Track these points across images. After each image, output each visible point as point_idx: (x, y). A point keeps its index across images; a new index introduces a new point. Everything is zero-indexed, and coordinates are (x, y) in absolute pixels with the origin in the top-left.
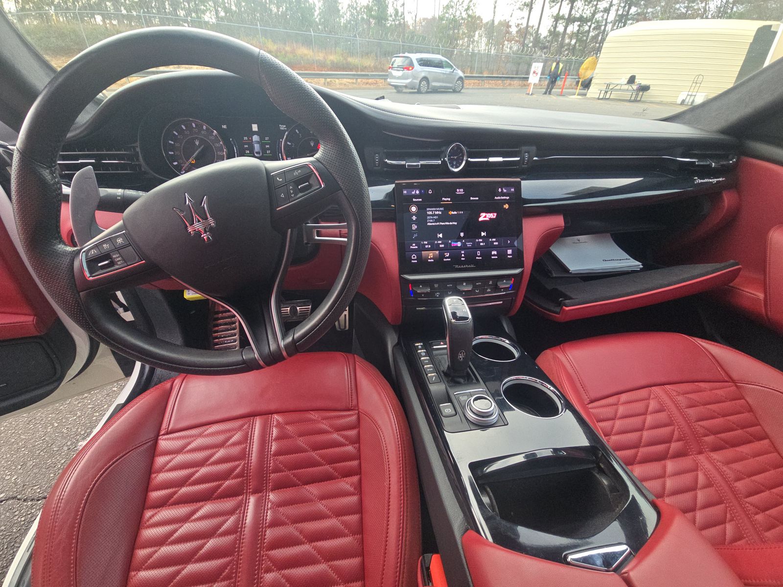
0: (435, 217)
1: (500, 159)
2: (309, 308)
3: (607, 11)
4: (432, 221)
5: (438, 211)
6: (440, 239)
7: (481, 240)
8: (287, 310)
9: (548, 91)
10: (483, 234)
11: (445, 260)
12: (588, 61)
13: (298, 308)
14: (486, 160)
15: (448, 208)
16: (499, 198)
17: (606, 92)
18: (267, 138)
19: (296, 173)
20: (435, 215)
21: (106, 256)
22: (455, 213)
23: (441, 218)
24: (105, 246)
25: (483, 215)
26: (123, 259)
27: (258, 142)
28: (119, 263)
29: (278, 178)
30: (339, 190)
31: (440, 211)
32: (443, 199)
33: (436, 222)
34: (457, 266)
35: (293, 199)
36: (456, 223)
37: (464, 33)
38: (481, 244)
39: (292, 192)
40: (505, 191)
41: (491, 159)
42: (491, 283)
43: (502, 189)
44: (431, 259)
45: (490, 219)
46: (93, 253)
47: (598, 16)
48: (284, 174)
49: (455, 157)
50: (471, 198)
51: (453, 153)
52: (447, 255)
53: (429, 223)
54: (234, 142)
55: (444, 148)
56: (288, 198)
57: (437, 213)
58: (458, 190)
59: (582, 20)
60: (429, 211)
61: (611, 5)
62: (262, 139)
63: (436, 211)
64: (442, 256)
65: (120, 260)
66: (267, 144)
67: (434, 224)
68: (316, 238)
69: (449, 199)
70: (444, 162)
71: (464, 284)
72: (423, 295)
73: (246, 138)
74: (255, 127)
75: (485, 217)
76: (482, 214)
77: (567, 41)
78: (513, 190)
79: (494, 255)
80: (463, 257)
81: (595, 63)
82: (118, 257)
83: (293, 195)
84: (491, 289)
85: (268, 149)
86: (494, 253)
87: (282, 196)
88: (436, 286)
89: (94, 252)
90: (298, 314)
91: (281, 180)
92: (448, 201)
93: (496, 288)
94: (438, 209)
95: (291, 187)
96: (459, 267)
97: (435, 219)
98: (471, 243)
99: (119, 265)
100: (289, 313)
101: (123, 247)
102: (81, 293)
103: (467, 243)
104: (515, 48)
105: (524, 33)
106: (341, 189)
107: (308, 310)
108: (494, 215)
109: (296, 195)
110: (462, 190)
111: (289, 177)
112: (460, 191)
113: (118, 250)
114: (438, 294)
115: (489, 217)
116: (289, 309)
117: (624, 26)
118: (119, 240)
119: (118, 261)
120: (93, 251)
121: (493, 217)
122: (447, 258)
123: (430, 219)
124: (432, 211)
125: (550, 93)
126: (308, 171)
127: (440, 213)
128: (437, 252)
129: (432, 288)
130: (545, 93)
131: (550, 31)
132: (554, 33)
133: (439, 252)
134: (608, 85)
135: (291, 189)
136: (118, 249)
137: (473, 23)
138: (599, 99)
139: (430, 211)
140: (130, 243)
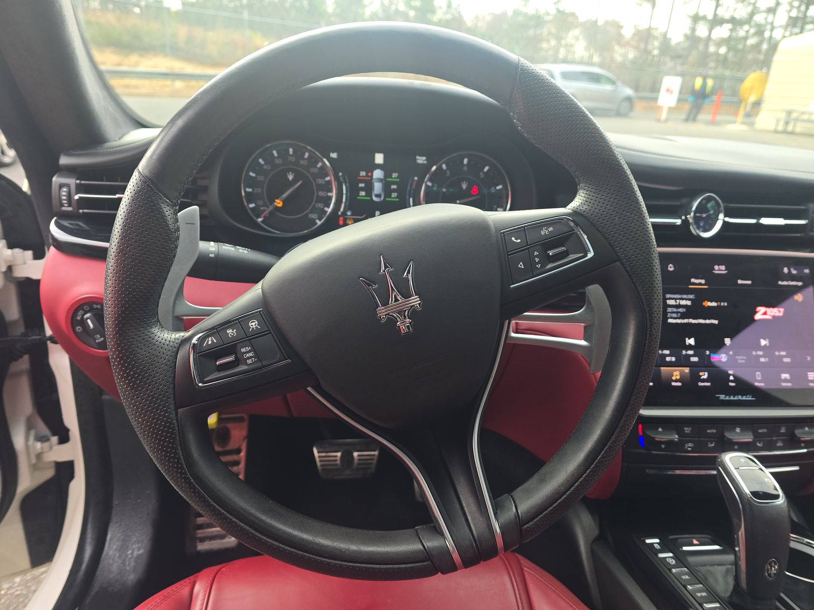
0: (681, 310)
1: (780, 221)
2: (374, 455)
3: (772, 11)
4: (675, 315)
5: (686, 299)
6: (690, 347)
7: (761, 353)
8: (336, 456)
9: (691, 117)
10: (763, 342)
11: (700, 384)
12: (752, 78)
13: (356, 454)
14: (753, 221)
15: (701, 295)
16: (785, 283)
17: (787, 123)
18: (395, 175)
19: (544, 232)
20: (679, 306)
21: (230, 348)
22: (714, 304)
23: (689, 312)
24: (229, 331)
25: (761, 310)
26: (257, 355)
27: (380, 180)
28: (249, 361)
29: (513, 239)
30: (617, 261)
31: (689, 300)
32: (693, 280)
33: (682, 317)
34: (722, 397)
35: (538, 271)
36: (716, 322)
37: (550, 33)
38: (762, 360)
39: (537, 260)
40: (794, 272)
41: (765, 221)
42: (783, 430)
43: (789, 269)
44: (676, 381)
45: (774, 317)
46: (210, 342)
47: (759, 18)
48: (524, 232)
49: (704, 215)
50: (740, 282)
51: (701, 208)
52: (705, 375)
53: (671, 318)
54: (344, 179)
55: (684, 201)
56: (531, 270)
57: (683, 302)
58: (716, 267)
59: (735, 22)
60: (670, 299)
61: (778, 4)
62: (387, 174)
63: (683, 299)
64: (695, 377)
65: (251, 357)
66: (394, 183)
67: (679, 321)
68: (513, 335)
69: (703, 281)
70: (686, 223)
71: (738, 430)
72: (663, 446)
73: (363, 173)
74: (379, 158)
75: (765, 313)
76: (759, 309)
77: (712, 49)
78: (807, 271)
79: (786, 380)
80: (732, 381)
81: (764, 81)
82: (249, 352)
83: (539, 266)
84: (783, 441)
85: (394, 191)
86: (785, 376)
87: (521, 265)
88: (687, 430)
89: (212, 340)
90: (355, 465)
91: (519, 241)
92: (700, 284)
93: (794, 442)
94: (685, 296)
95: (536, 253)
96: (727, 398)
97: (679, 312)
98: (745, 358)
99: (248, 365)
100: (338, 462)
101: (257, 334)
102: (180, 410)
103: (737, 357)
104: (631, 55)
105: (645, 36)
106: (619, 260)
107: (372, 459)
108: (780, 311)
109: (543, 266)
110: (723, 267)
111: (532, 237)
112: (720, 269)
113: (249, 340)
114: (690, 445)
115: (772, 314)
116: (339, 454)
117: (801, 32)
118: (253, 324)
119: (249, 358)
120: (210, 339)
121: (777, 314)
122: (704, 381)
123: (672, 313)
124: (676, 299)
125: (694, 120)
126: (565, 229)
127: (689, 303)
128: (687, 370)
129: (681, 433)
130: (687, 120)
131: (686, 36)
132: (692, 39)
133: (690, 370)
134: (789, 113)
135: (537, 256)
136: (250, 338)
137: (565, 20)
138: (776, 132)
139: (672, 299)
140: (269, 330)
